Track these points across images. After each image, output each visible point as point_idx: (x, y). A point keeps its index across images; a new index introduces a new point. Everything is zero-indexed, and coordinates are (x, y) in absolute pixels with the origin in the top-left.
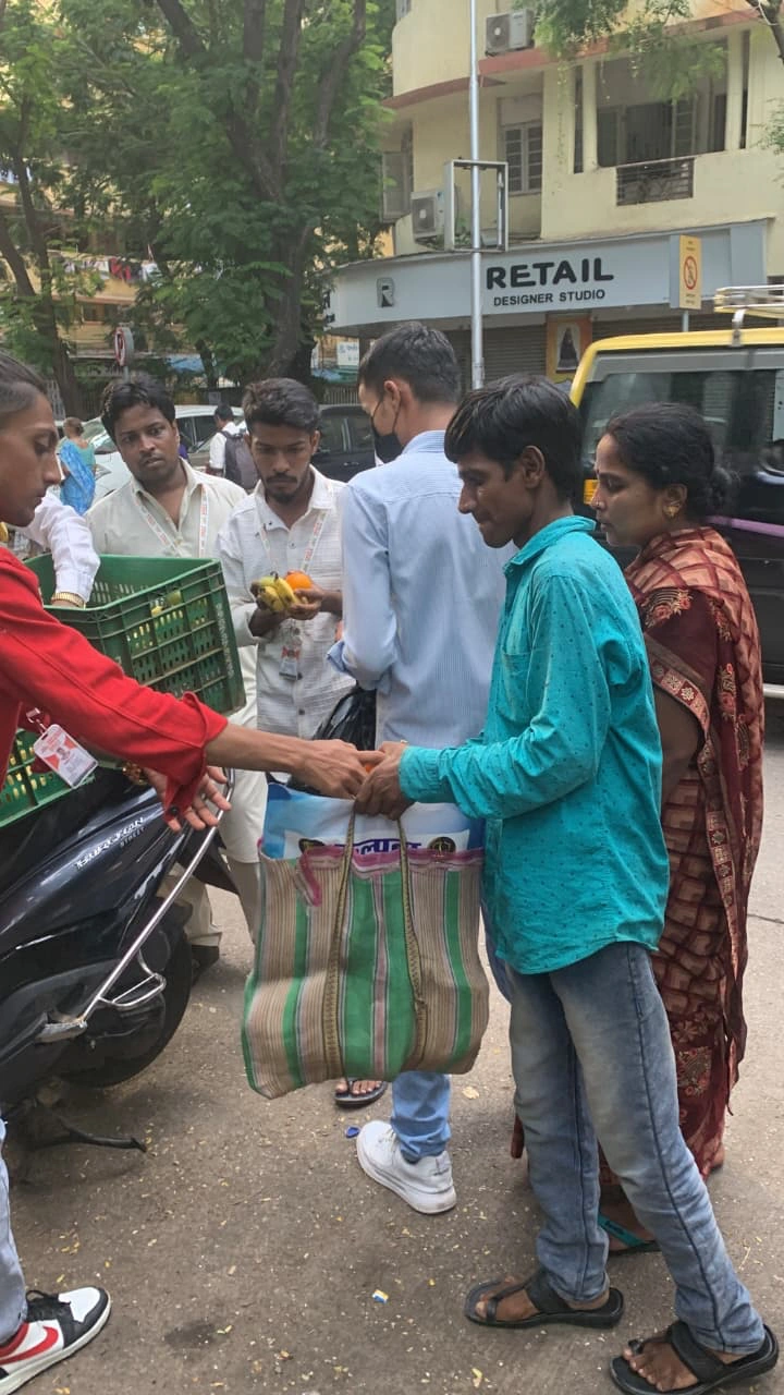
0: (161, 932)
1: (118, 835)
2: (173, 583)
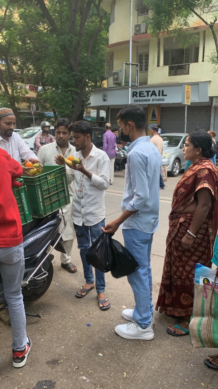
1: (38, 235)
2: (53, 171)
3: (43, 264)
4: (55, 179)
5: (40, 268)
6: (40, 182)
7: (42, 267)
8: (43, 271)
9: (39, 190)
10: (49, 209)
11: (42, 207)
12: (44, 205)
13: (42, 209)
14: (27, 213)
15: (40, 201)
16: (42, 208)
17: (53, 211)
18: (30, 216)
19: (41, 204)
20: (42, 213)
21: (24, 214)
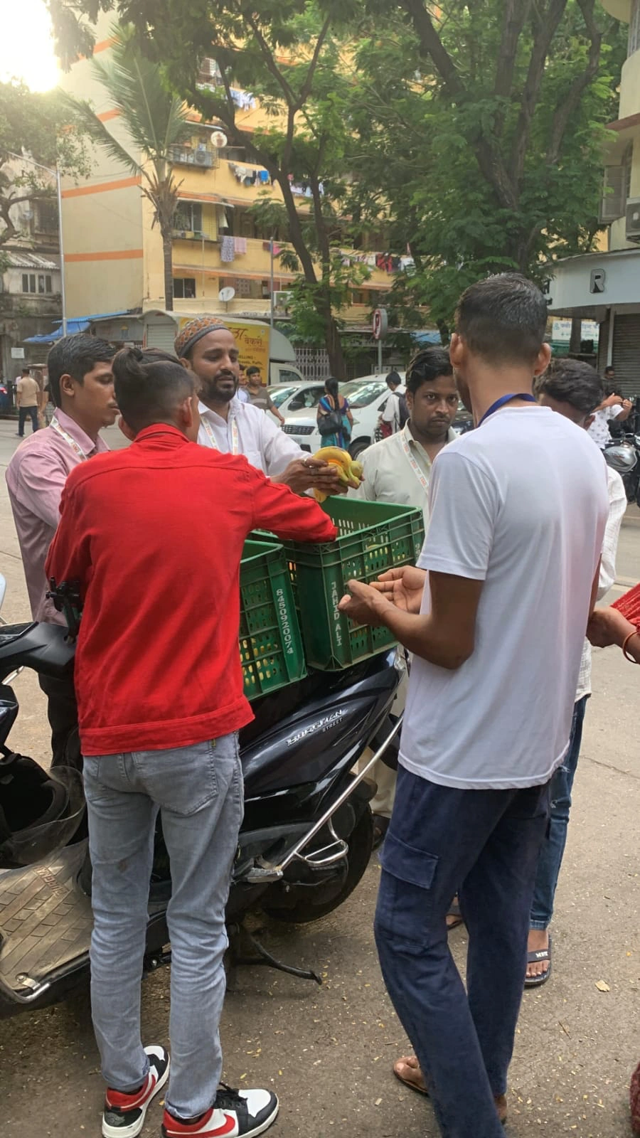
0: (349, 805)
1: (321, 722)
2: (382, 526)
3: (334, 816)
4: (386, 549)
5: (325, 827)
6: (339, 559)
7: (331, 824)
8: (332, 836)
9: (334, 583)
10: (360, 645)
11: (339, 638)
12: (344, 631)
13: (340, 644)
14: (291, 651)
15: (335, 618)
16: (339, 640)
17: (372, 652)
18: (300, 662)
19: (338, 627)
20: (338, 656)
21: (282, 653)
